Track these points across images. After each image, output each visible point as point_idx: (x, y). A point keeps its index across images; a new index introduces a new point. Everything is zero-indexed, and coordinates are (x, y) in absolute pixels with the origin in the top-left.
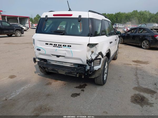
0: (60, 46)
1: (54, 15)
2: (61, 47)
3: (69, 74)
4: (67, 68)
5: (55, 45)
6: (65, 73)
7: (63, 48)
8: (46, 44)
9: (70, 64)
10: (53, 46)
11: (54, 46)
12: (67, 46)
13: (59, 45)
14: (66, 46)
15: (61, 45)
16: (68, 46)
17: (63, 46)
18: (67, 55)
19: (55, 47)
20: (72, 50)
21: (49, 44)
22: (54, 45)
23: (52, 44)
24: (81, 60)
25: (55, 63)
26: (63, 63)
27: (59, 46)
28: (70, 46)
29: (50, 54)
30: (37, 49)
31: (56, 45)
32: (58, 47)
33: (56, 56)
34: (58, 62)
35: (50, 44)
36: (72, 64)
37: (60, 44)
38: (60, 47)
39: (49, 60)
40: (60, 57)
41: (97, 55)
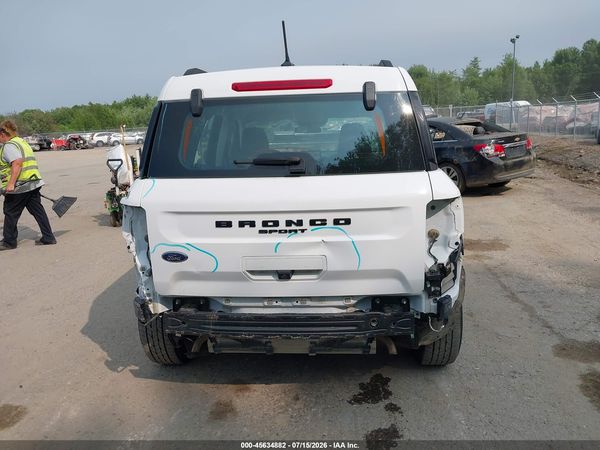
0: (293, 227)
1: (236, 87)
2: (303, 231)
3: (330, 350)
4: (330, 326)
5: (270, 227)
6: (308, 345)
7: (312, 236)
8: (219, 224)
9: (341, 303)
10: (261, 232)
11: (266, 232)
12: (330, 223)
13: (289, 223)
14: (324, 222)
15: (300, 223)
16: (336, 222)
17: (312, 223)
18: (335, 264)
19: (271, 232)
20: (356, 238)
21: (235, 224)
22: (265, 224)
23: (252, 224)
24: (399, 276)
25: (265, 307)
26: (309, 303)
27: (288, 228)
28: (348, 222)
29: (241, 268)
30: (166, 257)
31: (276, 223)
32: (286, 231)
33: (271, 277)
34: (280, 303)
35: (242, 224)
36: (353, 302)
37: (295, 218)
38: (296, 231)
39: (228, 299)
40: (293, 277)
41: (457, 243)
